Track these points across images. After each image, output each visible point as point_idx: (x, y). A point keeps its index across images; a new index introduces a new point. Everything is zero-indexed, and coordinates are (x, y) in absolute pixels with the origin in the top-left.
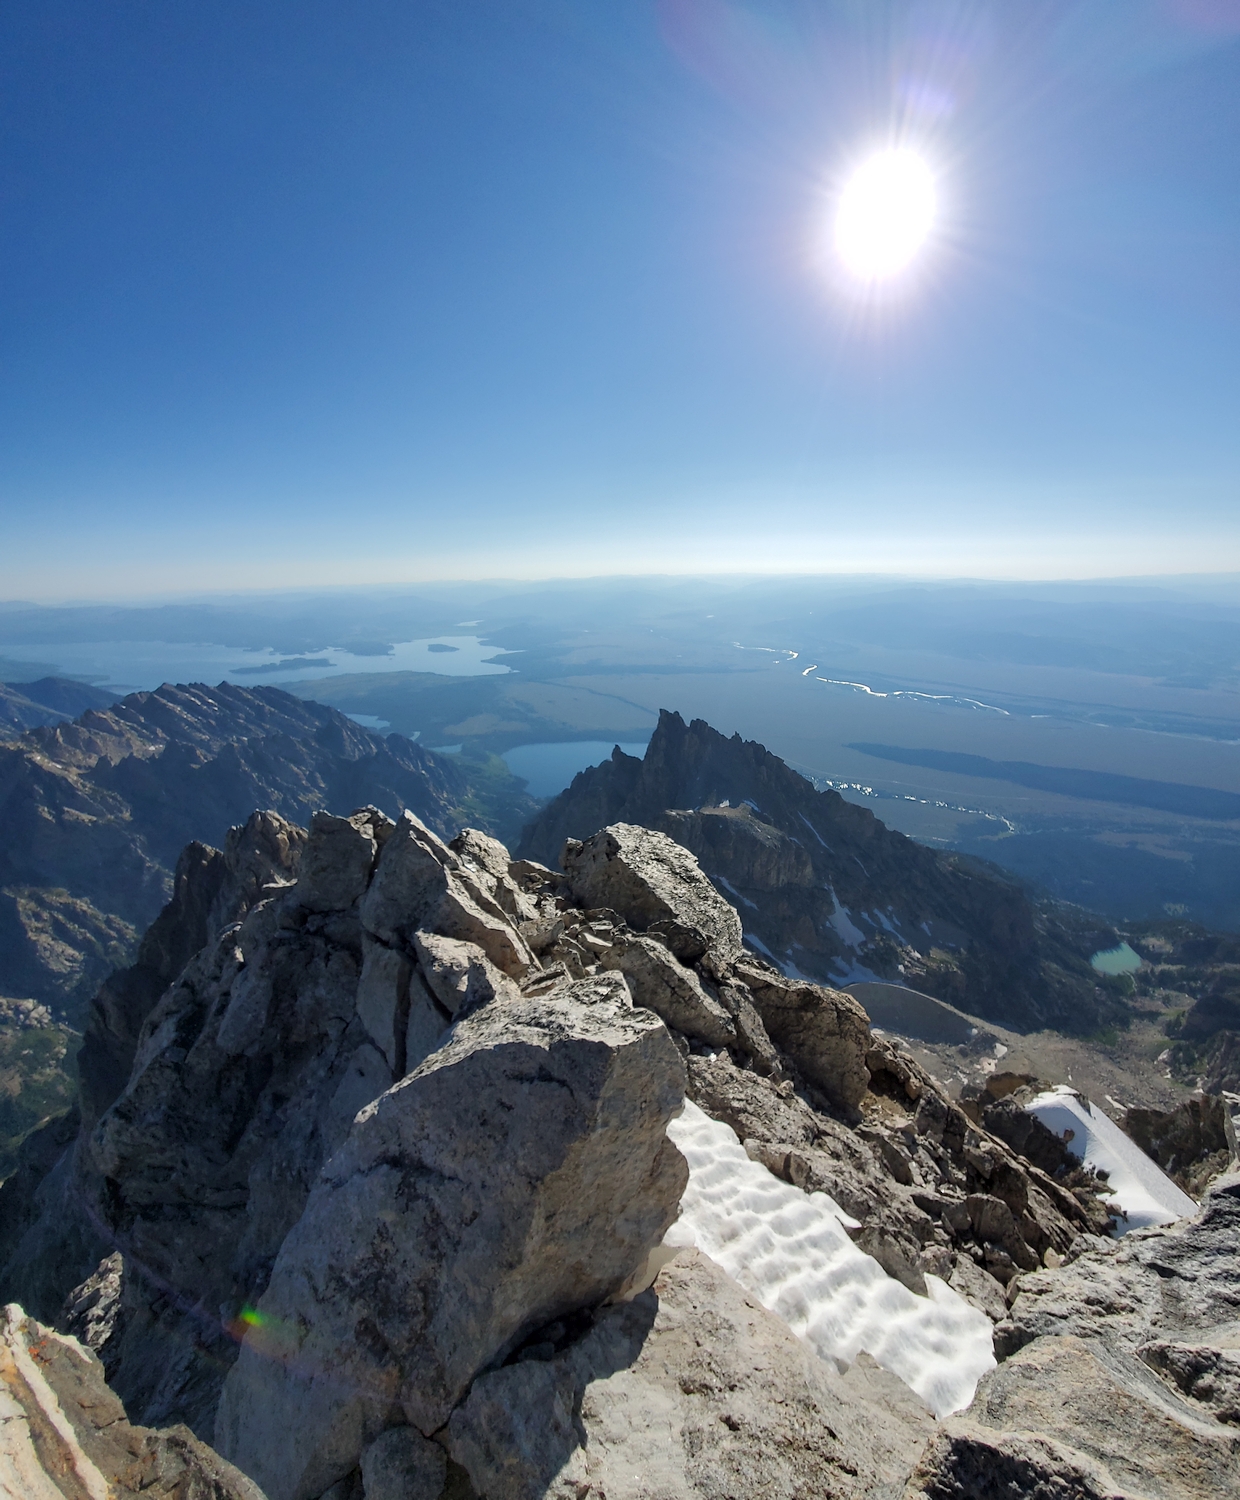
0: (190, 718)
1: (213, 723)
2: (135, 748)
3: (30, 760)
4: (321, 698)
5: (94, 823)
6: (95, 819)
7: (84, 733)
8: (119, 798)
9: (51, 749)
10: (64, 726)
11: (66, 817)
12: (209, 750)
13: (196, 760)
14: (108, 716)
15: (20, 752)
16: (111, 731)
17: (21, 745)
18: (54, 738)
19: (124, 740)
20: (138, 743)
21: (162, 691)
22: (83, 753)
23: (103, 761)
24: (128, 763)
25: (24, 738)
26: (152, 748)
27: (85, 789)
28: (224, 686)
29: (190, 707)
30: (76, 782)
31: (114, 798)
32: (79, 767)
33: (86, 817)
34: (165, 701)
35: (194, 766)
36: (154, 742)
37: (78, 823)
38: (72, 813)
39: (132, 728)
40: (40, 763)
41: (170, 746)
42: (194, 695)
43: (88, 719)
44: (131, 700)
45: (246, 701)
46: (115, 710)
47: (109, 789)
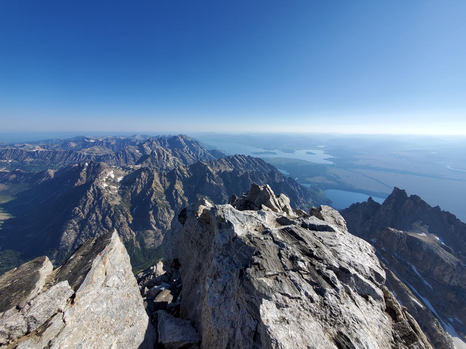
0: (240, 164)
1: (245, 165)
2: (227, 169)
3: (207, 168)
4: (272, 163)
5: (216, 185)
6: (216, 184)
7: (218, 163)
8: (222, 180)
9: (212, 166)
10: (215, 161)
11: (211, 182)
12: (242, 173)
13: (239, 174)
14: (224, 160)
15: (206, 166)
16: (223, 164)
17: (207, 164)
18: (213, 164)
19: (225, 166)
20: (228, 168)
21: (235, 156)
22: (217, 168)
23: (220, 170)
24: (225, 172)
25: (208, 163)
26: (230, 169)
27: (216, 176)
28: (249, 156)
29: (241, 161)
30: (214, 174)
31: (221, 180)
32: (216, 171)
33: (214, 183)
34: (235, 158)
35: (238, 175)
36: (231, 168)
37: (213, 184)
38: (212, 181)
39: (228, 164)
40: (209, 169)
41: (234, 169)
42: (242, 158)
43: (219, 160)
44: (229, 157)
45: (253, 161)
46: (225, 159)
47: (220, 177)
